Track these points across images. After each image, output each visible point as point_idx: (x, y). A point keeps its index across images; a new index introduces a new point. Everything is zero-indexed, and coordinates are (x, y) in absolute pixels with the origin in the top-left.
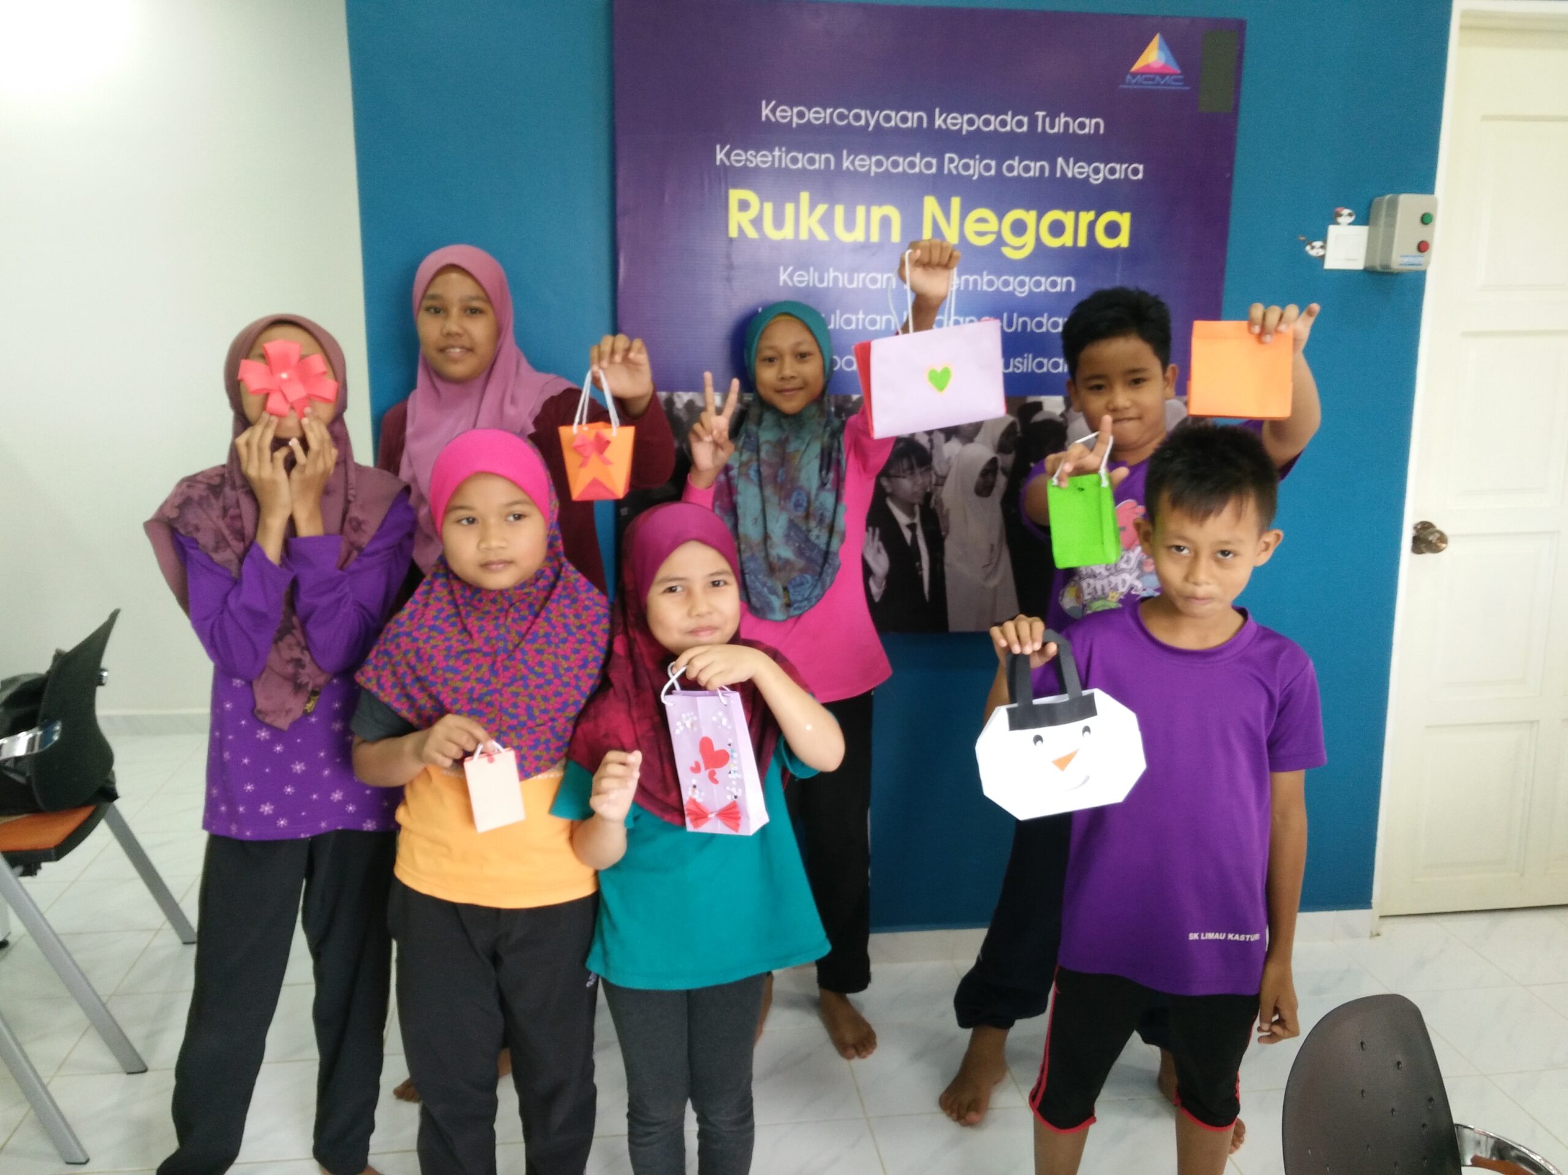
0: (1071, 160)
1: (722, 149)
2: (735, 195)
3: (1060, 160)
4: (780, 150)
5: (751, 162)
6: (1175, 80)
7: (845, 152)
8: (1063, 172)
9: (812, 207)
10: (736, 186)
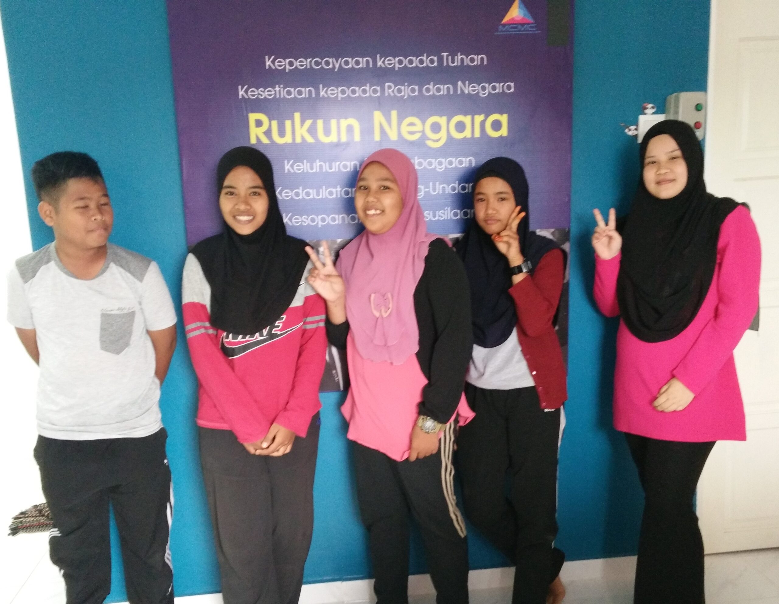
0: (467, 82)
1: (242, 88)
2: (253, 117)
3: (460, 83)
4: (279, 87)
5: (262, 95)
6: (531, 27)
7: (321, 86)
8: (462, 91)
9: (303, 122)
10: (253, 112)
